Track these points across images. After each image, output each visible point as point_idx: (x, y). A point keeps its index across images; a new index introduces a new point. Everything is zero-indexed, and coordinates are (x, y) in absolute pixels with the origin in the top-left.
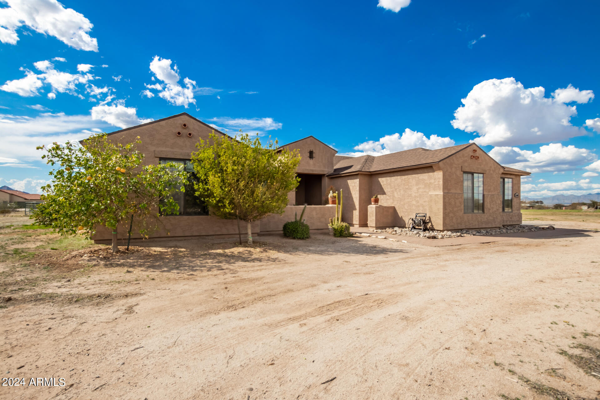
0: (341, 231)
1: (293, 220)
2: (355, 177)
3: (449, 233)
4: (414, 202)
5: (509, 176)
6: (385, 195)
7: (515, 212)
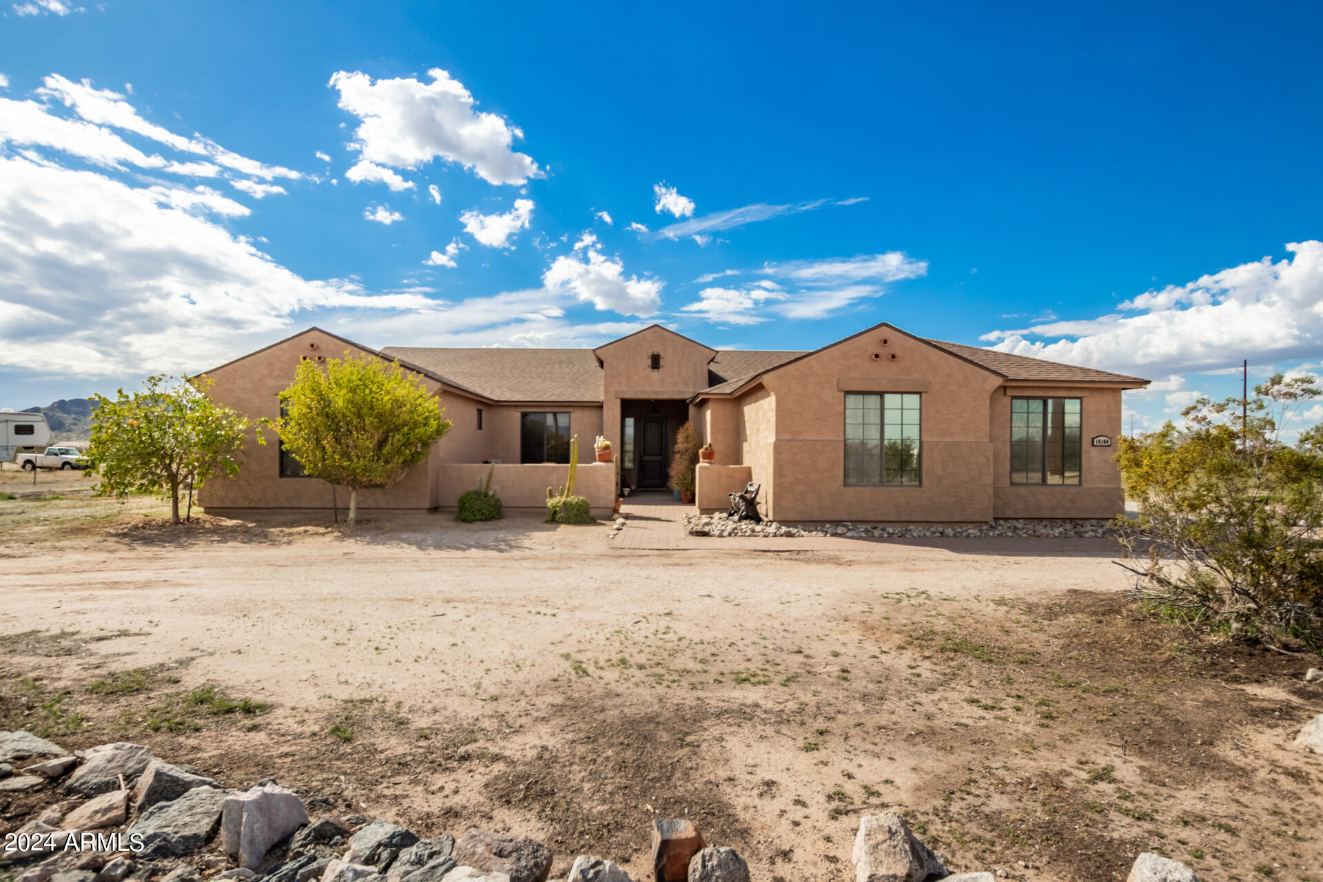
4: (761, 459)
7: (1095, 485)
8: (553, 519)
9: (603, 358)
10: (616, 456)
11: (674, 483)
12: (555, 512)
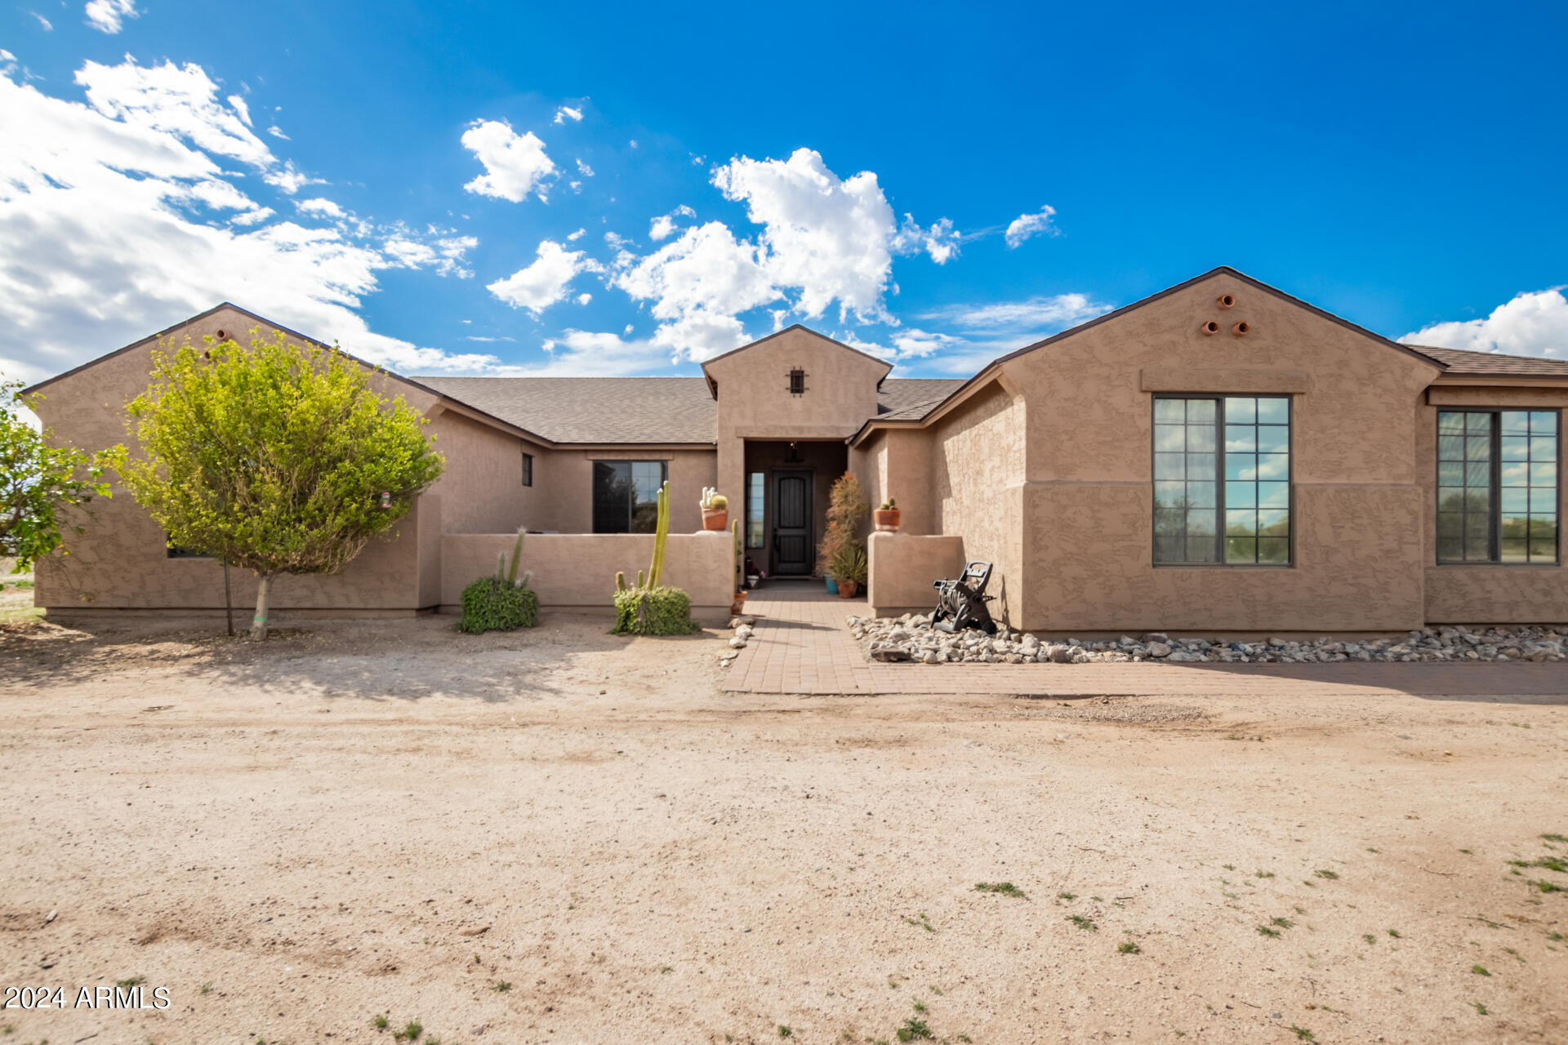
2: (884, 440)
4: (987, 523)
8: (626, 626)
9: (715, 377)
10: (736, 520)
11: (827, 567)
12: (628, 615)
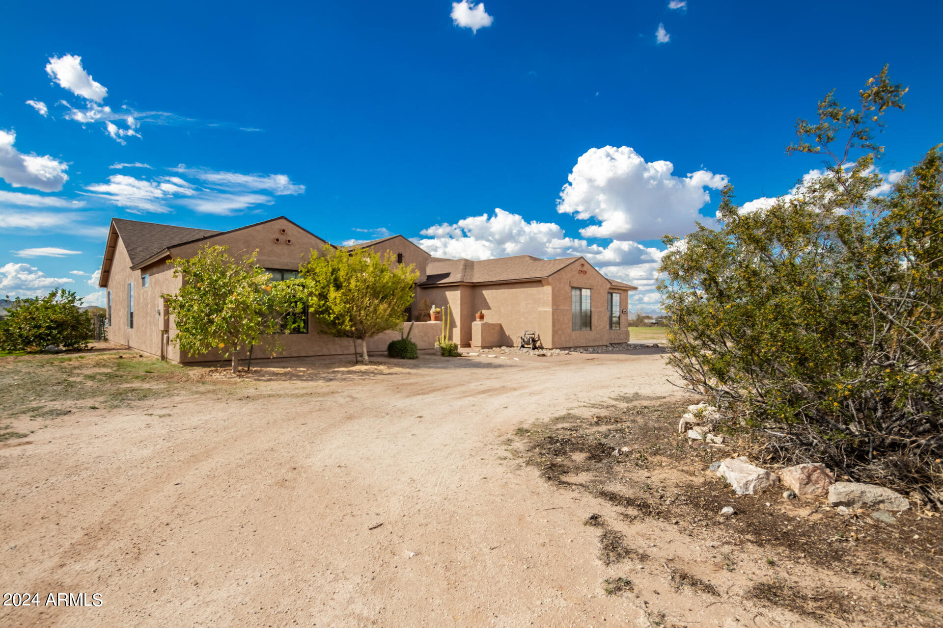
0: (450, 350)
1: (400, 338)
2: (455, 288)
3: (558, 351)
4: (522, 319)
5: (617, 291)
6: (489, 311)
7: (623, 329)
